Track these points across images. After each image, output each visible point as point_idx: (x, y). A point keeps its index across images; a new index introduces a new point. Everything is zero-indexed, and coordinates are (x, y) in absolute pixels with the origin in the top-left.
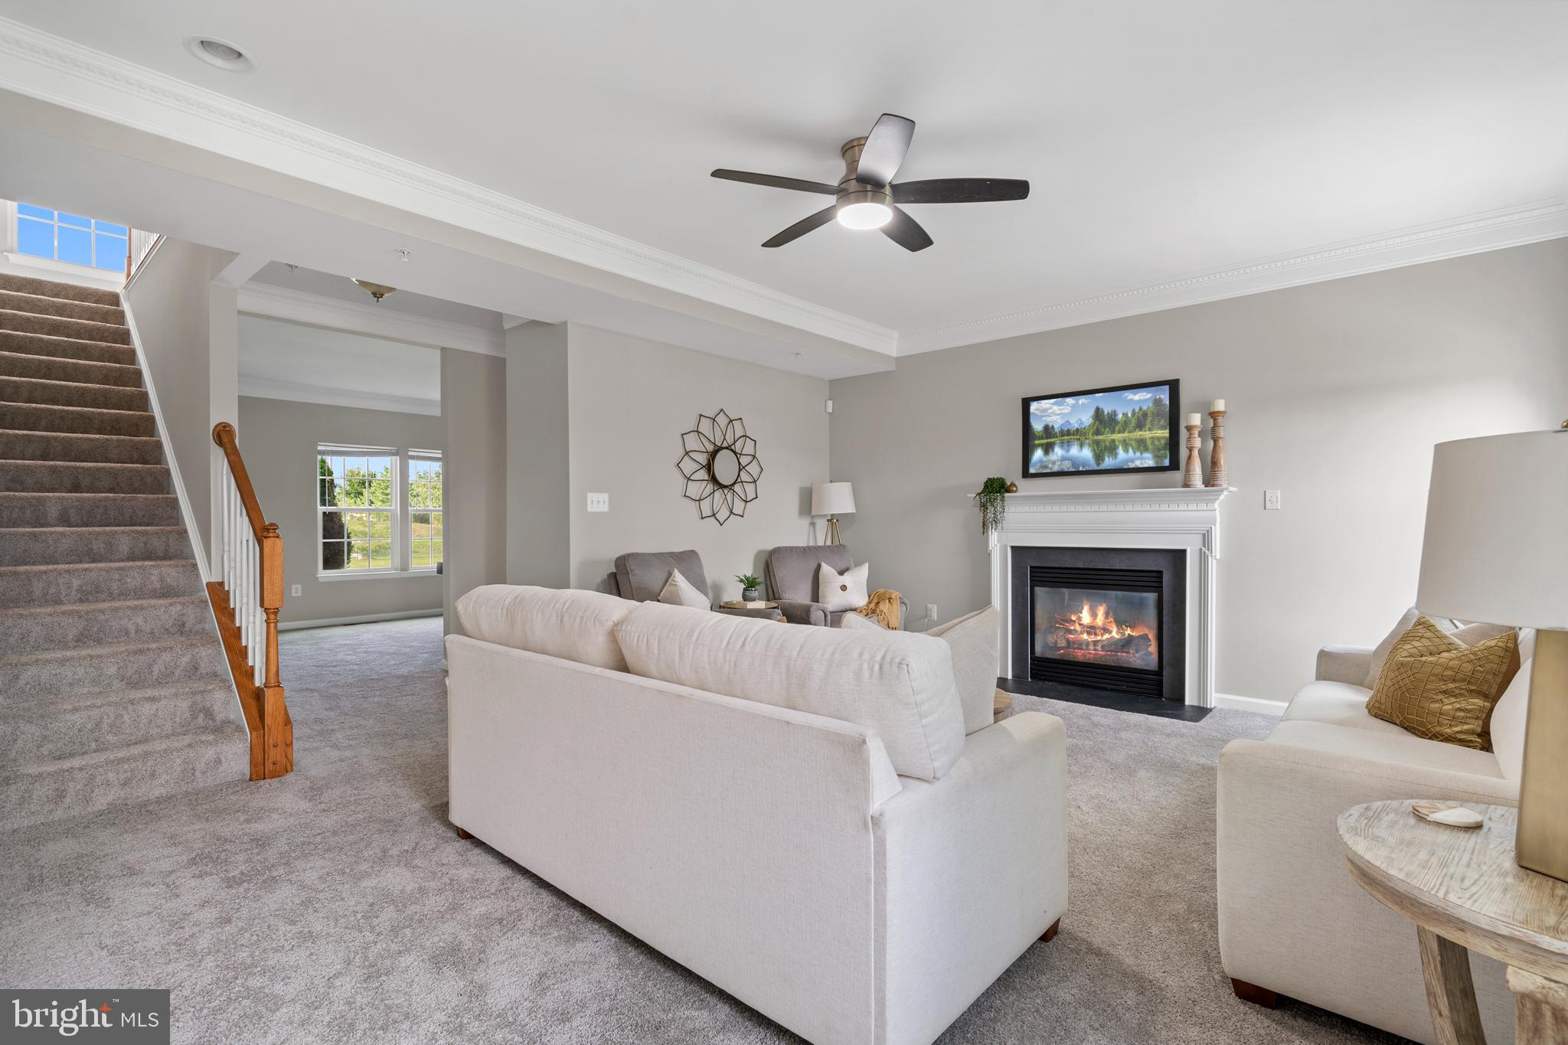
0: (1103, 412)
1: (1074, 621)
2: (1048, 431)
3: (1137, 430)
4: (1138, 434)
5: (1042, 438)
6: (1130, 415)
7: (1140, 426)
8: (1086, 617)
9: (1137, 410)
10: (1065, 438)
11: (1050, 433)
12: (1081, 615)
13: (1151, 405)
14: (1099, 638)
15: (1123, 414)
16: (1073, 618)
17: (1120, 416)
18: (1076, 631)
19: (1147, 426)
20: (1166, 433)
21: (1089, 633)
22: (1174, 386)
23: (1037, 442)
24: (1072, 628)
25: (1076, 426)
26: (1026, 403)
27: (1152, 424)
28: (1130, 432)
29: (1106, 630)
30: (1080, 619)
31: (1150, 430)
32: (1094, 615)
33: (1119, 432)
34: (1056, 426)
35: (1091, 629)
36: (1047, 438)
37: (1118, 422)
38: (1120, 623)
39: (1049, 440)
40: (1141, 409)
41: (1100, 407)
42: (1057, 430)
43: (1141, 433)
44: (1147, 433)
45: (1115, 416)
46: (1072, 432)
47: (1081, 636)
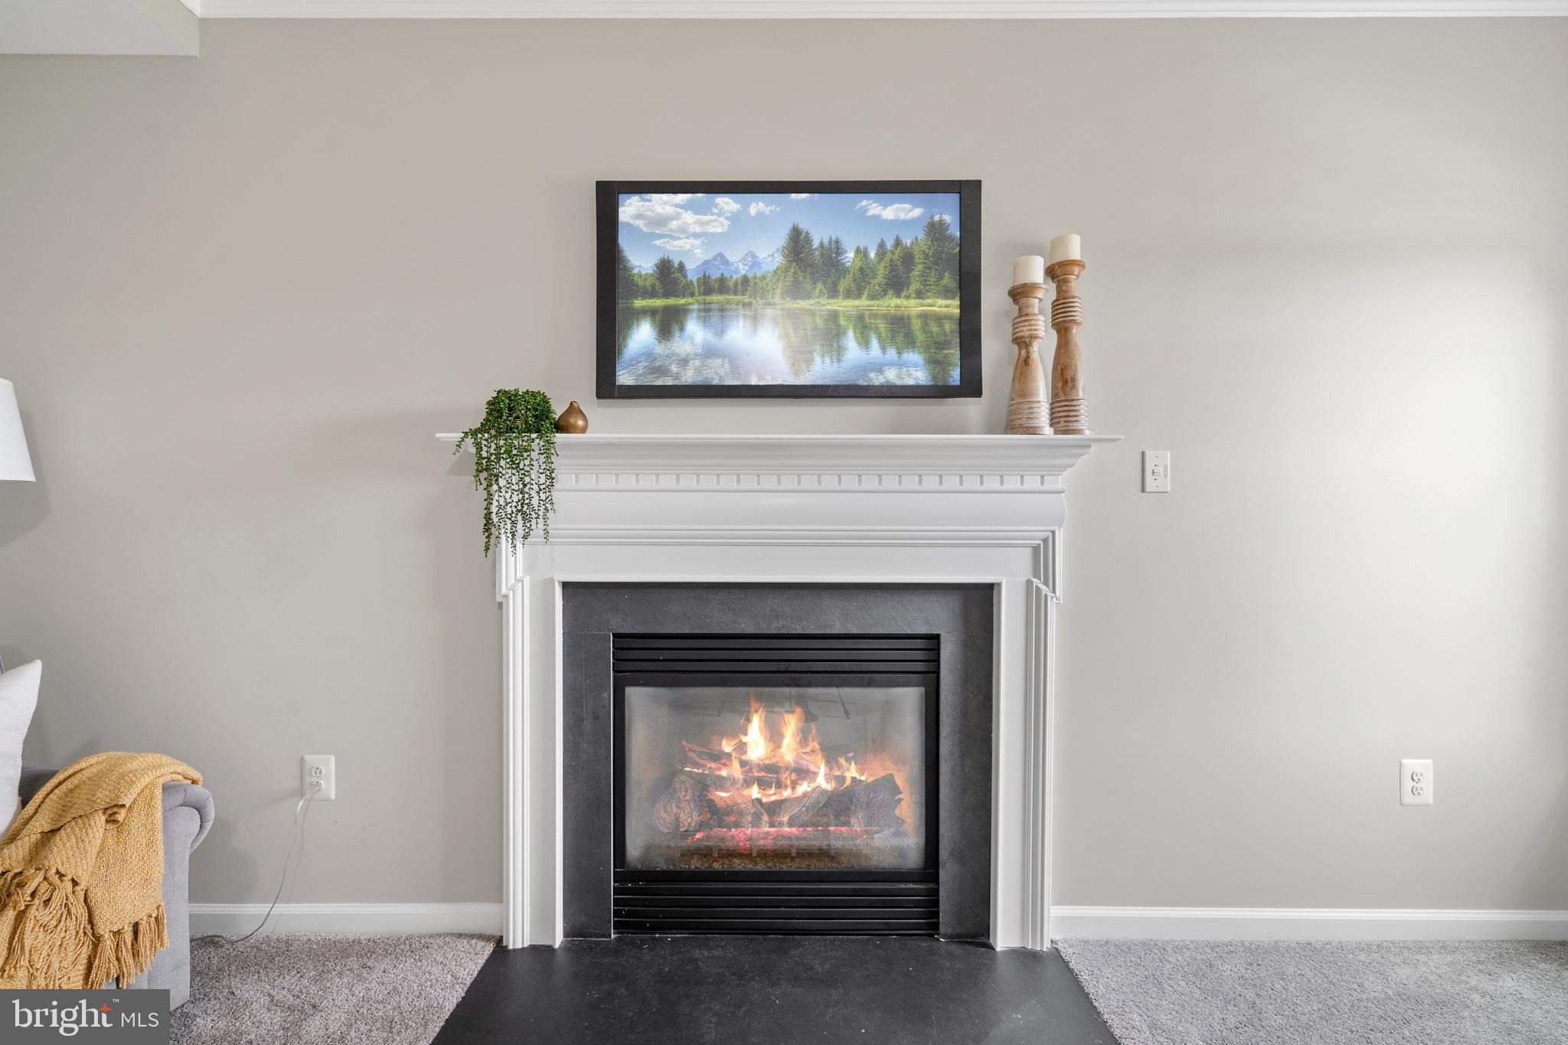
0: (808, 240)
1: (729, 756)
2: (668, 274)
3: (890, 292)
4: (892, 303)
5: (653, 294)
6: (872, 255)
7: (896, 284)
8: (756, 743)
9: (889, 245)
10: (715, 298)
11: (675, 282)
12: (744, 739)
13: (921, 236)
14: (787, 793)
15: (858, 251)
16: (727, 747)
17: (851, 255)
18: (734, 781)
19: (913, 287)
20: (952, 307)
21: (763, 784)
22: (968, 193)
23: (639, 303)
24: (724, 773)
25: (743, 270)
26: (608, 195)
27: (924, 283)
28: (872, 297)
29: (802, 773)
30: (742, 748)
31: (919, 295)
32: (774, 736)
33: (848, 295)
34: (691, 266)
35: (769, 774)
36: (666, 295)
37: (846, 271)
38: (831, 754)
39: (671, 301)
40: (898, 243)
41: (804, 226)
42: (693, 276)
43: (898, 301)
44: (913, 302)
45: (838, 254)
46: (731, 283)
47: (746, 792)
